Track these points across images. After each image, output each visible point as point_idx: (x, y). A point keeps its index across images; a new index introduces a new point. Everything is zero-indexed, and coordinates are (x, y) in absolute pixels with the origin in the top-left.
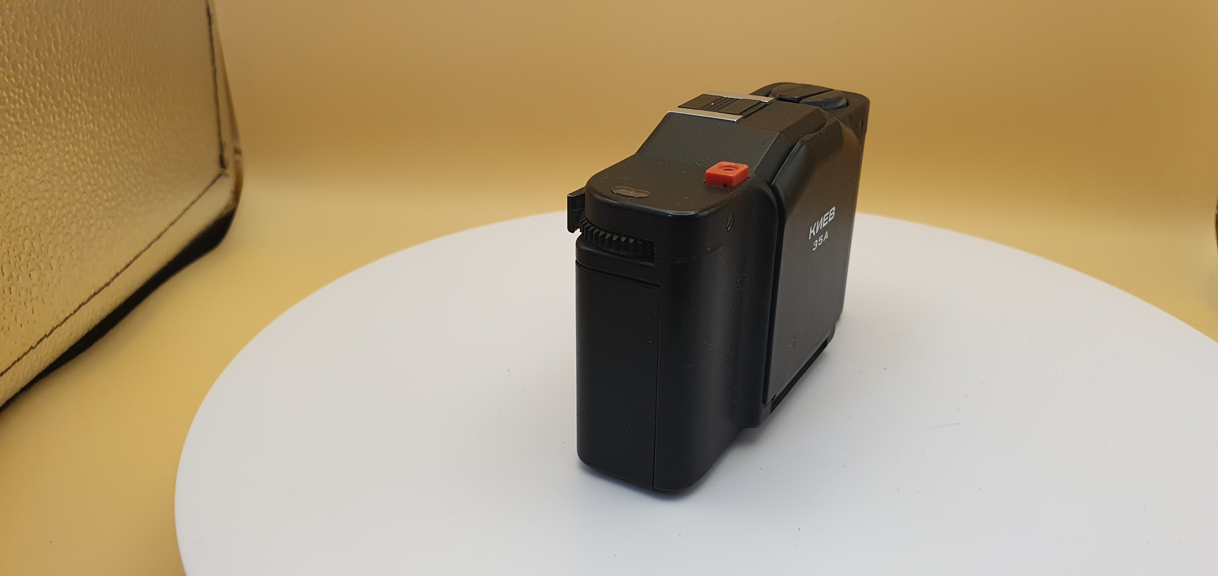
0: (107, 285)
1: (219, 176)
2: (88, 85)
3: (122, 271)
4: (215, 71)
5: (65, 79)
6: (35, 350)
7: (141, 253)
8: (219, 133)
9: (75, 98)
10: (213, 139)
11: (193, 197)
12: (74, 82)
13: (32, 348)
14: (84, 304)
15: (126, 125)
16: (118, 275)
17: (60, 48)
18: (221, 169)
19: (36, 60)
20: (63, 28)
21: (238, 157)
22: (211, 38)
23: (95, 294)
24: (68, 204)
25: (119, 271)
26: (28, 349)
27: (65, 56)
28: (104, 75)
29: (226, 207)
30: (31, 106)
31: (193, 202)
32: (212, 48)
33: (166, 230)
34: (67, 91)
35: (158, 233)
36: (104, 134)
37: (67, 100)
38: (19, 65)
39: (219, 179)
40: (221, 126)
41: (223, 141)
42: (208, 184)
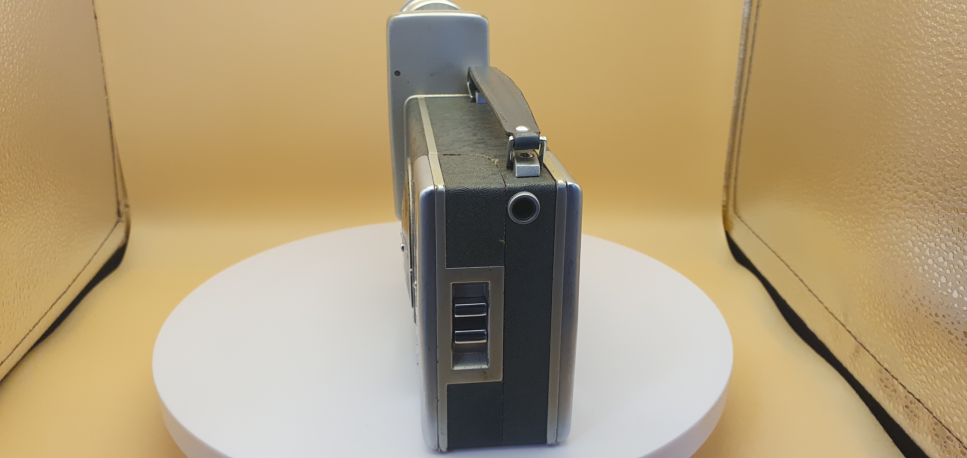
0: (65, 292)
1: (118, 222)
2: (53, 174)
3: (72, 284)
4: (114, 157)
5: (43, 171)
7: (81, 273)
8: (117, 195)
9: (47, 182)
10: (114, 199)
11: (105, 236)
12: (47, 173)
13: (30, 331)
14: (54, 304)
15: (71, 195)
16: (69, 286)
18: (118, 218)
19: (30, 162)
21: (127, 210)
23: (60, 298)
24: (45, 245)
29: (123, 241)
31: (106, 240)
32: (112, 141)
34: (44, 179)
35: (88, 261)
36: (60, 202)
37: (44, 184)
39: (118, 224)
40: (118, 190)
41: (119, 200)
42: (112, 228)
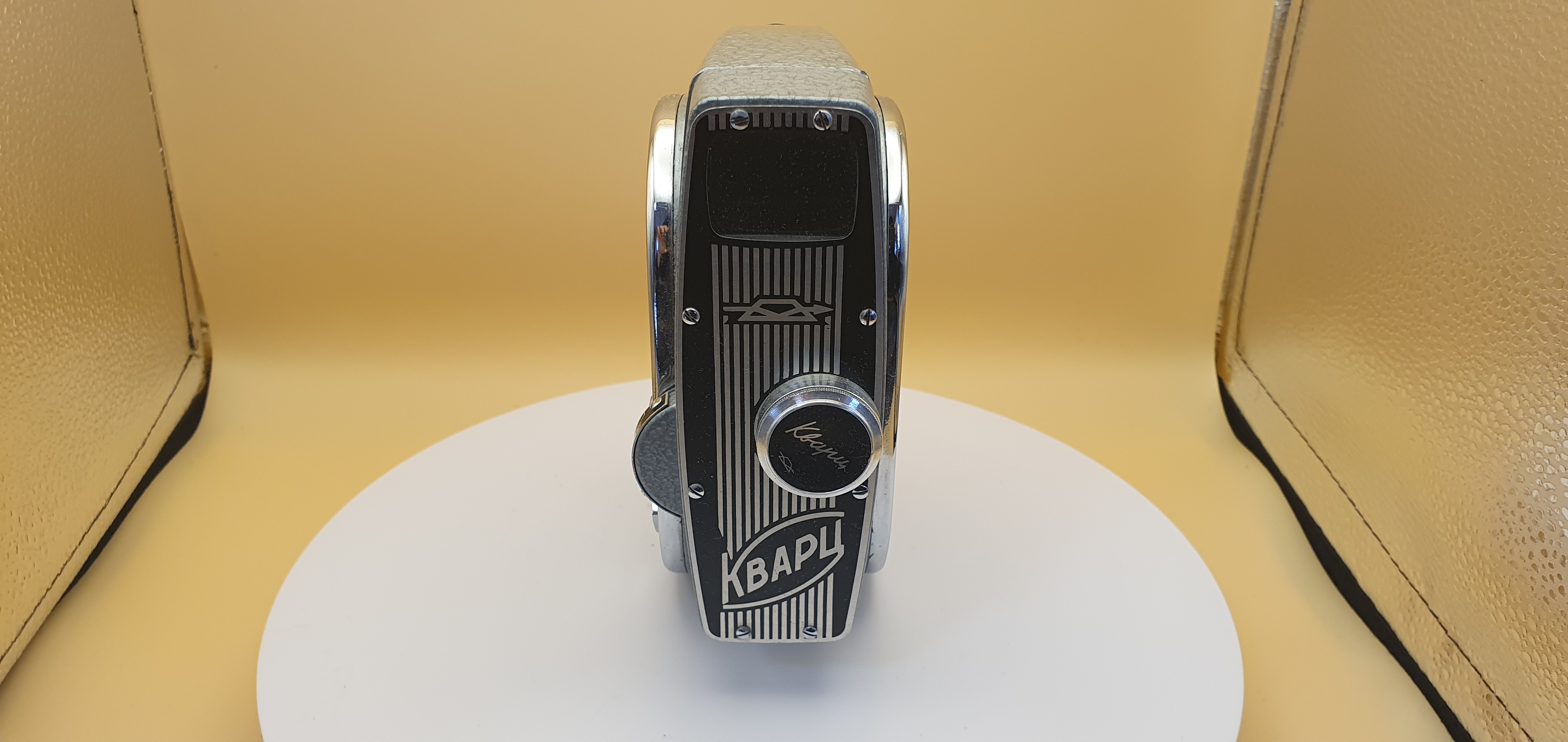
0: (104, 508)
2: (73, 311)
4: (179, 250)
5: (56, 314)
6: (51, 591)
7: (130, 466)
8: (187, 312)
9: (63, 328)
10: (182, 321)
11: (169, 391)
12: (63, 314)
13: (48, 590)
14: (86, 533)
15: (105, 338)
16: (112, 494)
17: (50, 285)
18: (191, 350)
19: (32, 305)
20: (51, 265)
21: (204, 330)
22: (173, 216)
23: (94, 521)
24: (65, 437)
25: (112, 491)
26: (45, 591)
27: (54, 291)
28: (85, 294)
30: (31, 353)
31: (170, 396)
32: (175, 225)
33: (149, 434)
34: (57, 325)
35: (143, 440)
36: (88, 354)
37: (57, 334)
38: (20, 317)
39: (190, 362)
40: (188, 304)
41: (191, 320)
42: (181, 372)
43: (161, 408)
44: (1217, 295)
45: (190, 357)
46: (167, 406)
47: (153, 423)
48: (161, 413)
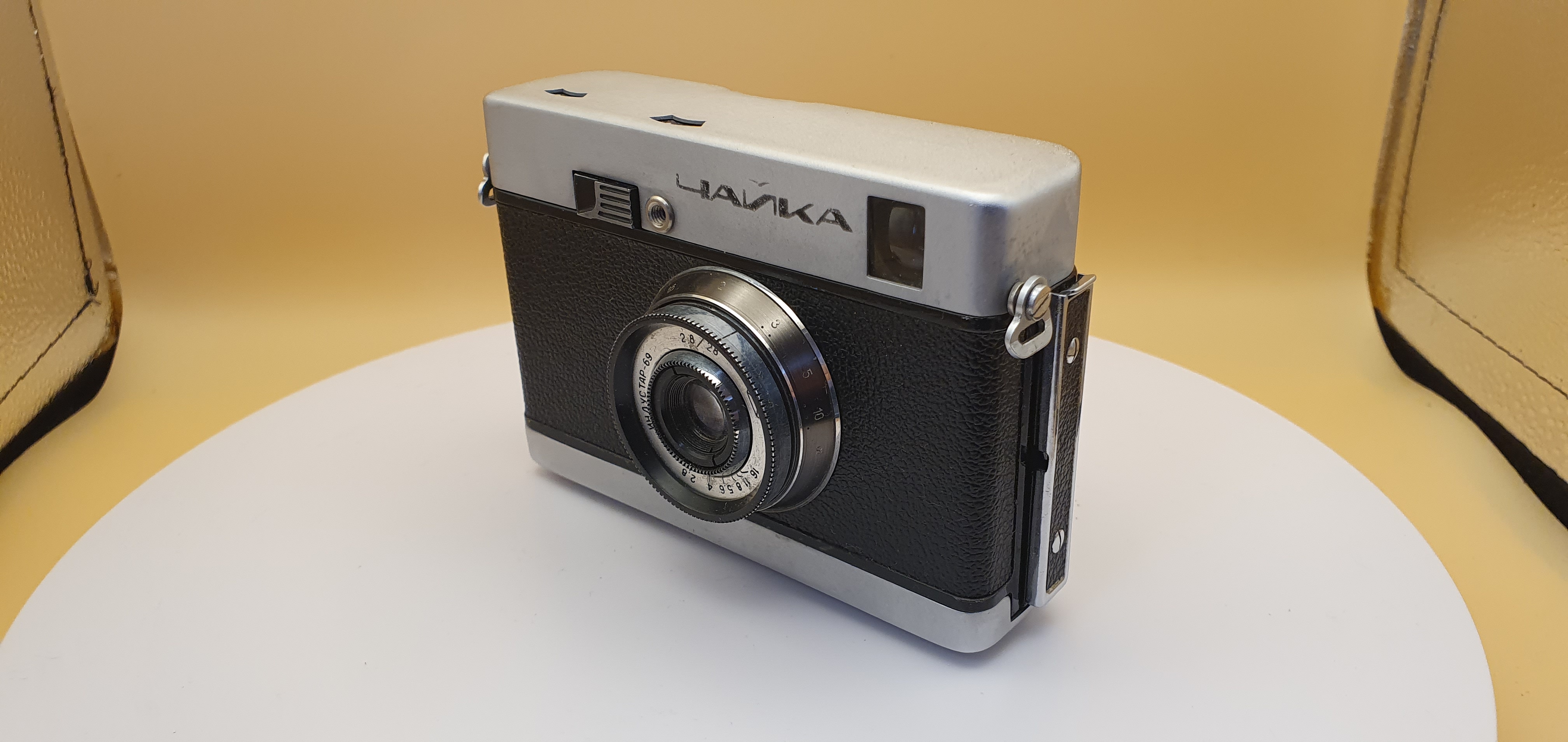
4: (66, 164)
8: (81, 245)
10: (74, 256)
11: (49, 338)
18: (89, 296)
21: (112, 275)
22: (56, 119)
29: (101, 345)
31: (51, 345)
39: (87, 309)
40: (83, 237)
41: (87, 256)
42: (70, 319)
43: (36, 359)
44: (1368, 204)
45: (87, 304)
46: (45, 356)
47: (22, 374)
48: (35, 364)
